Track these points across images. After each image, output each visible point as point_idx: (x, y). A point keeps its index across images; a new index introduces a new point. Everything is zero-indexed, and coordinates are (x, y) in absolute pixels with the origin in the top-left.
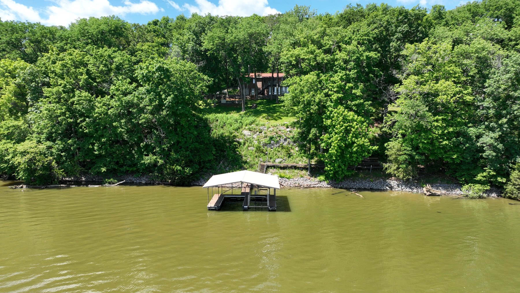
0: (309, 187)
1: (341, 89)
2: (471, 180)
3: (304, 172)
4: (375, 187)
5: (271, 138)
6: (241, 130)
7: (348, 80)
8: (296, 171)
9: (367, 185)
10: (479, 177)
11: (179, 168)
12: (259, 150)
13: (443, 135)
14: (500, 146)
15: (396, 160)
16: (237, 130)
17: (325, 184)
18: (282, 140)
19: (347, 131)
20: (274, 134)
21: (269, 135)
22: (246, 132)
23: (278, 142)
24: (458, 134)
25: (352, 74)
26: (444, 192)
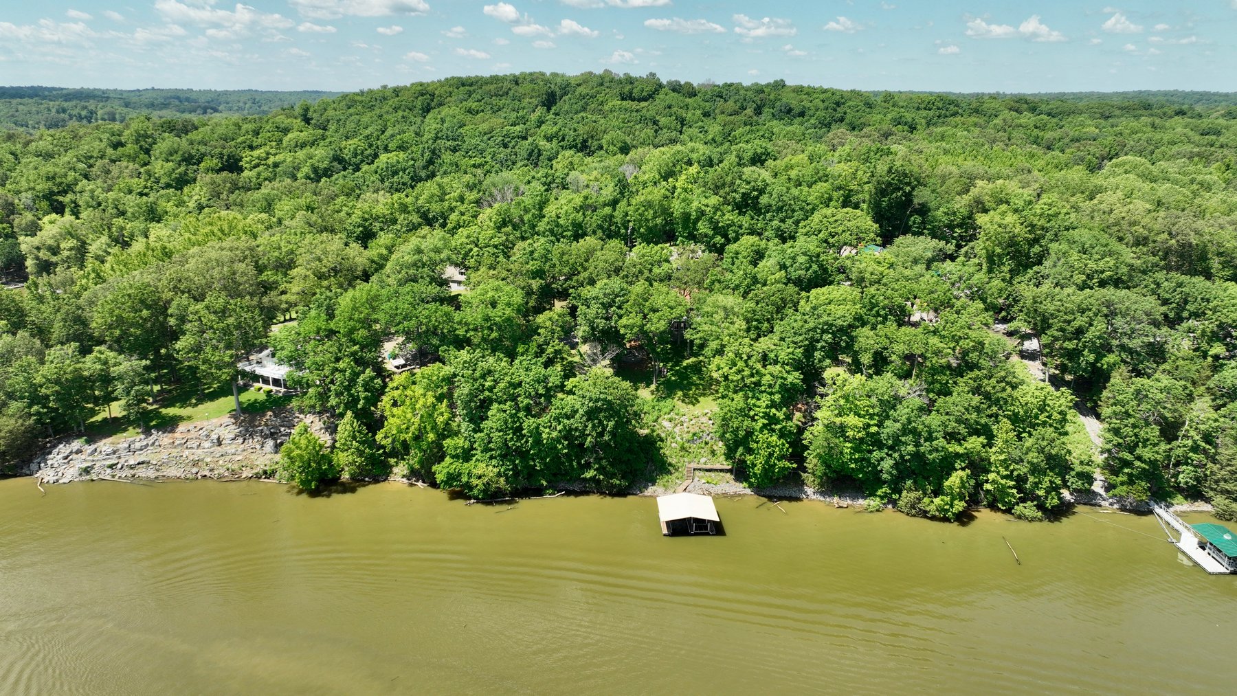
0: (735, 495)
1: (766, 415)
2: (872, 494)
3: (728, 475)
4: (794, 495)
5: (694, 434)
6: (660, 420)
7: (773, 405)
8: (721, 474)
9: (787, 493)
10: (879, 492)
11: (618, 482)
12: (683, 448)
13: (851, 460)
14: (894, 472)
15: (813, 474)
16: (655, 421)
17: (748, 491)
18: (705, 435)
19: (771, 455)
20: (697, 430)
21: (692, 431)
22: (666, 424)
23: (700, 438)
24: (863, 459)
25: (777, 397)
26: (850, 502)
